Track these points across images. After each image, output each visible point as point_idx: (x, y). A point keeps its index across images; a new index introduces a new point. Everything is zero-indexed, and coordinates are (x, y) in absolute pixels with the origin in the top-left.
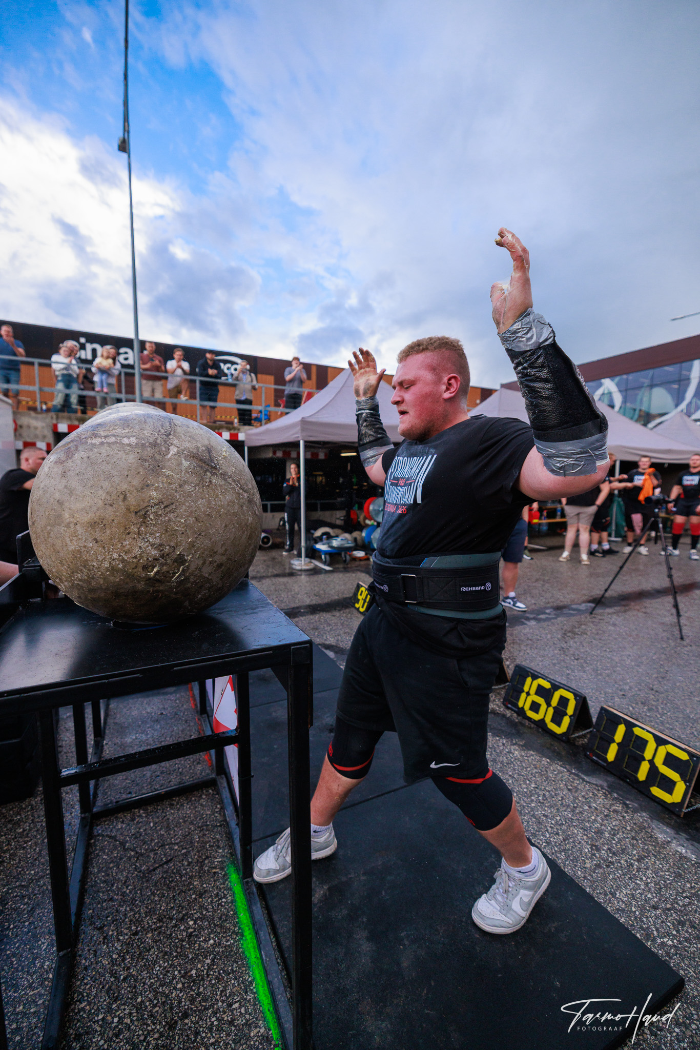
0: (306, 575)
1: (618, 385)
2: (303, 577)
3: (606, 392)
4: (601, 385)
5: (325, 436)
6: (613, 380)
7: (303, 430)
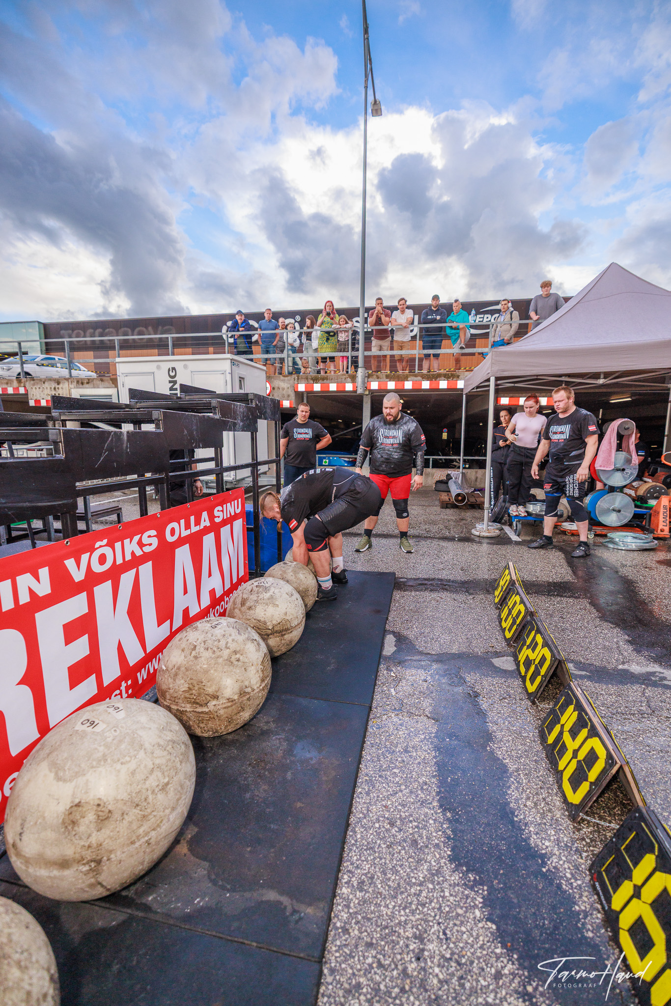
0: (488, 543)
2: (485, 545)
7: (494, 363)
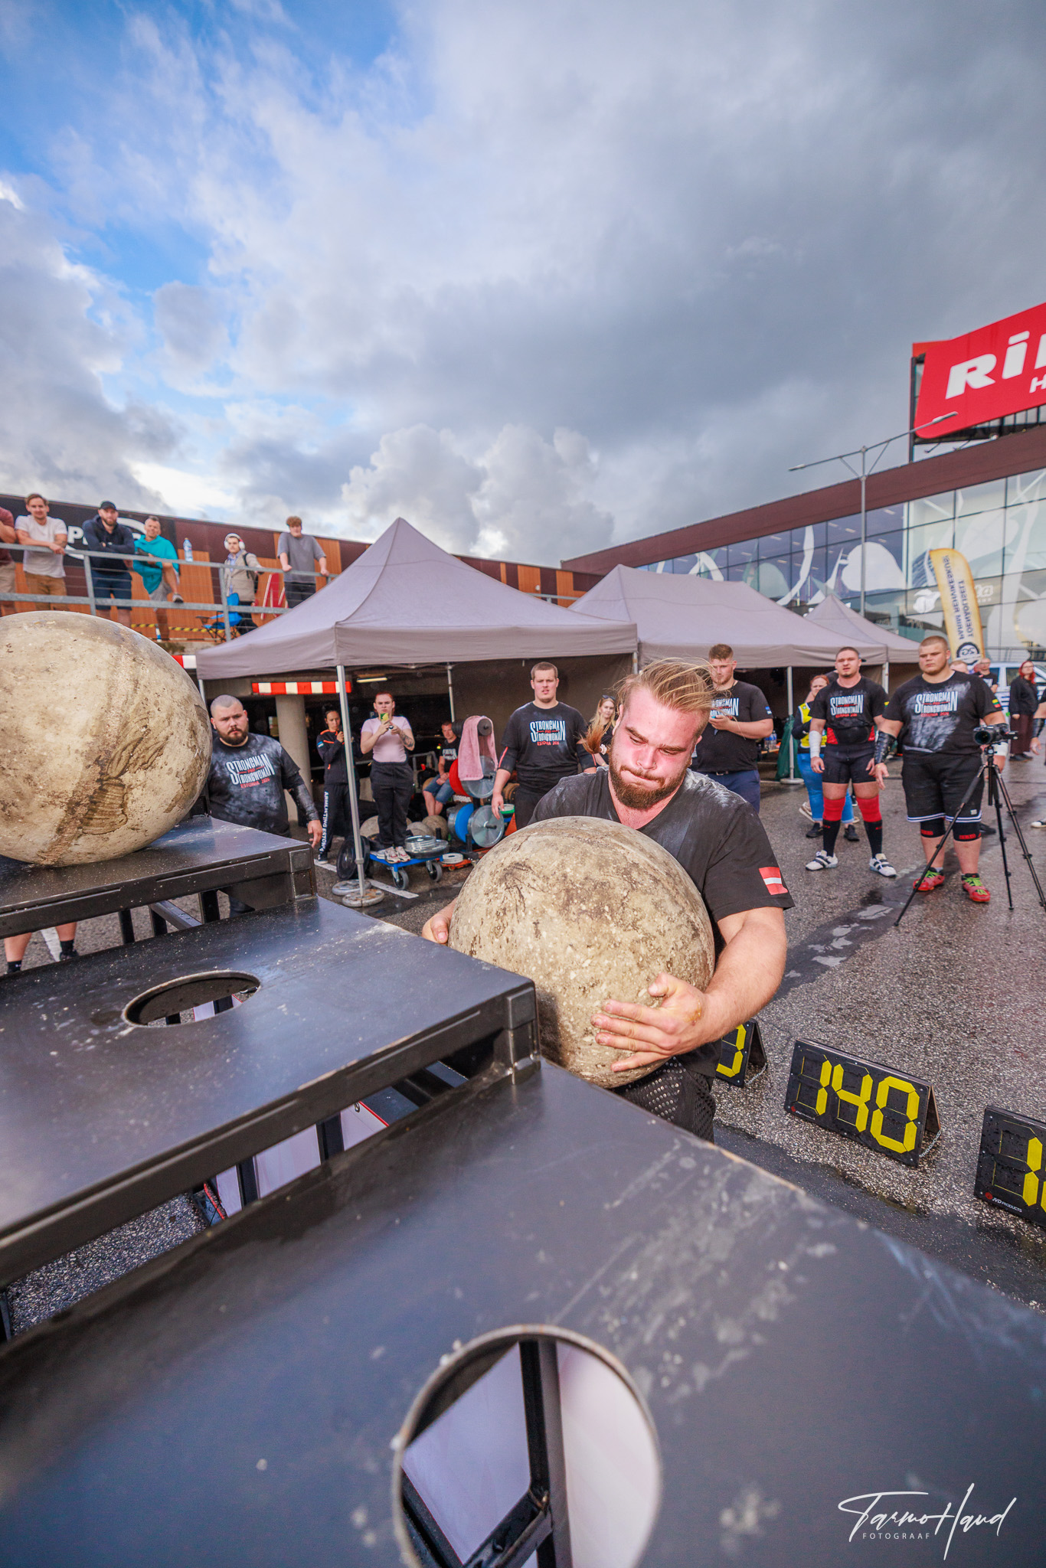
1: (716, 561)
3: (702, 571)
4: (695, 561)
5: (380, 655)
6: (709, 555)
7: (340, 645)
